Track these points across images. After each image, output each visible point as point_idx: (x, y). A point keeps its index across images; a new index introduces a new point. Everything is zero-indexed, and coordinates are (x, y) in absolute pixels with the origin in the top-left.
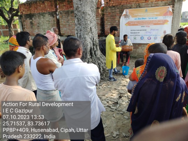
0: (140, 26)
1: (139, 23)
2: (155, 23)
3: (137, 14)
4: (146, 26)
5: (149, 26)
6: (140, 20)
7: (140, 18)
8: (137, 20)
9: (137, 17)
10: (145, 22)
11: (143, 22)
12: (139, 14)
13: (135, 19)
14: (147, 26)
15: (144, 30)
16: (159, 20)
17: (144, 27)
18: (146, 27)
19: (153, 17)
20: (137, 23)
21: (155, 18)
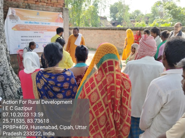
0: (33, 32)
1: (31, 28)
2: (48, 29)
3: (28, 17)
4: (40, 32)
5: (43, 32)
6: (32, 24)
7: (31, 21)
8: (28, 24)
9: (27, 20)
10: (39, 27)
11: (36, 27)
12: (30, 17)
13: (26, 22)
15: (37, 37)
16: (52, 26)
17: (37, 32)
19: (45, 22)
20: (29, 28)
21: (48, 24)
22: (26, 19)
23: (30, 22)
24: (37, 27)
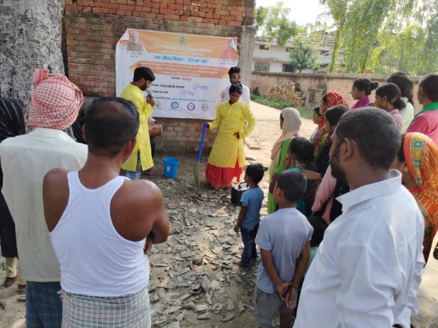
0: (170, 77)
1: (166, 69)
2: (203, 72)
3: (161, 46)
4: (184, 77)
5: (189, 77)
6: (169, 61)
7: (167, 56)
8: (161, 60)
9: (159, 53)
10: (182, 68)
11: (175, 68)
12: (165, 46)
13: (157, 57)
14: (186, 77)
15: (177, 87)
16: (211, 67)
17: (178, 79)
18: (184, 79)
19: (198, 58)
20: (162, 69)
21: (203, 61)
22: (158, 50)
23: (165, 58)
24: (179, 68)
